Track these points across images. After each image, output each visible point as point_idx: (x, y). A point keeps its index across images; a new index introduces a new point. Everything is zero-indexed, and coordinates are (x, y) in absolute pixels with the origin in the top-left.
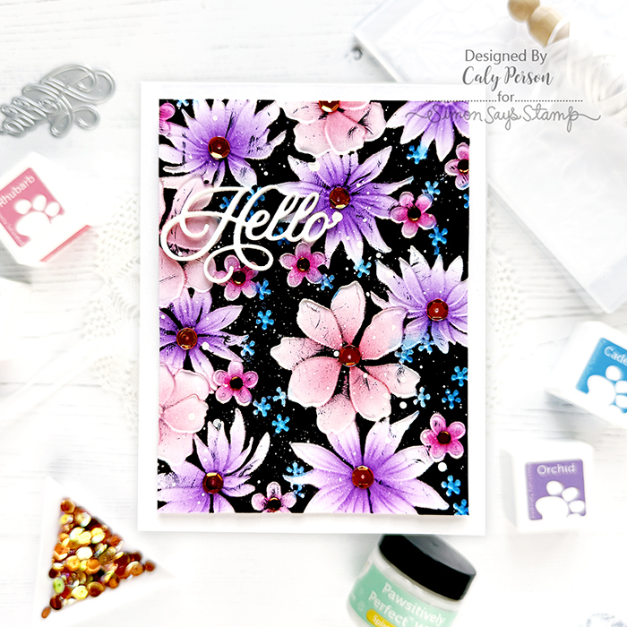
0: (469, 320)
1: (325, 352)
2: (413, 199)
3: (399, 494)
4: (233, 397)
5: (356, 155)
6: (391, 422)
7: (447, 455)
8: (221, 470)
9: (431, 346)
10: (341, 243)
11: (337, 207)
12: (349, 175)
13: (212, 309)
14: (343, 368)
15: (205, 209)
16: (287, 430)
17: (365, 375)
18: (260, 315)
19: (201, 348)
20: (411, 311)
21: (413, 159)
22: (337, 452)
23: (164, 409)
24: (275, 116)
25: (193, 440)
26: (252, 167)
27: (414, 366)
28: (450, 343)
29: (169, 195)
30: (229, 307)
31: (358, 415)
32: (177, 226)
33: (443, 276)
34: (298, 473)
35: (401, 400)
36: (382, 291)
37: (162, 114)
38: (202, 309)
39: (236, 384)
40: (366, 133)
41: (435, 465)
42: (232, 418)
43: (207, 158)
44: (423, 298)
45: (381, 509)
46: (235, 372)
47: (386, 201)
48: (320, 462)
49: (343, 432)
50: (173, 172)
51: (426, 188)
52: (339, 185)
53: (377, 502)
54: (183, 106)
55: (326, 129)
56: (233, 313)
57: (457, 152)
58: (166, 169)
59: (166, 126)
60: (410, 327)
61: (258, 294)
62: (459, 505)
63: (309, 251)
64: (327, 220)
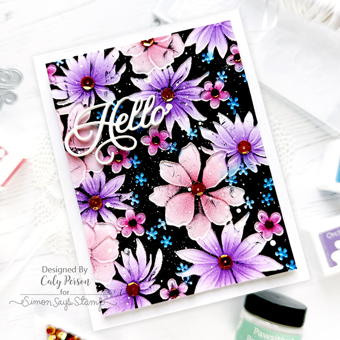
0: (265, 149)
1: (183, 190)
2: (212, 85)
3: (250, 267)
4: (133, 232)
5: (171, 67)
6: (234, 223)
7: (274, 234)
8: (136, 280)
9: (246, 170)
10: (175, 121)
11: (168, 100)
12: (170, 80)
13: (107, 181)
14: (196, 197)
15: (88, 122)
16: (171, 244)
17: (211, 198)
18: (137, 177)
19: (106, 207)
20: (228, 152)
21: (206, 61)
22: (206, 250)
23: (92, 250)
24: (117, 56)
25: (115, 265)
26: (110, 90)
27: (239, 185)
28: (257, 165)
29: (64, 119)
30: (117, 177)
31: (212, 224)
32: (73, 136)
33: (242, 126)
34: (185, 270)
35: (236, 208)
36: (208, 145)
37: (49, 72)
38: (100, 183)
39: (132, 223)
40: (174, 53)
41: (268, 243)
42: (135, 245)
43: (82, 91)
44: (234, 142)
45: (242, 279)
46: (130, 216)
47: (196, 91)
48: (196, 259)
49: (206, 237)
50: (63, 104)
51: (218, 76)
52: (166, 87)
53: (238, 276)
54: (60, 64)
55: (149, 57)
56: (120, 180)
57: (231, 50)
58: (59, 104)
59: (53, 79)
60: (230, 163)
61: (133, 165)
62: (290, 264)
63: (158, 131)
64: (164, 110)
